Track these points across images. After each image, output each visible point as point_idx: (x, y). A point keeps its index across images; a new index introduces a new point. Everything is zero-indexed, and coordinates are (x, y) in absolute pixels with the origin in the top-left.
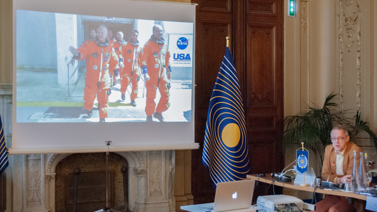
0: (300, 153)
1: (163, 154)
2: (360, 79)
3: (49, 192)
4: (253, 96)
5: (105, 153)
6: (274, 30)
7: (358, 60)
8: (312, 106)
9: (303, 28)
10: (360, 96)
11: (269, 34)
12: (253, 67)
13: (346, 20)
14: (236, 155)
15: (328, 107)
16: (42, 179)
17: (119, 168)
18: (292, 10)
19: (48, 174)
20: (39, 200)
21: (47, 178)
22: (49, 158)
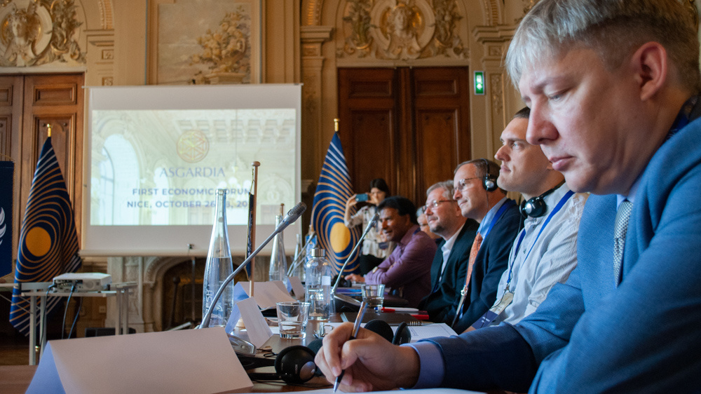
6: (456, 114)
16: (140, 287)
18: (479, 87)
19: (146, 281)
20: (137, 310)
21: (144, 287)
22: (149, 263)
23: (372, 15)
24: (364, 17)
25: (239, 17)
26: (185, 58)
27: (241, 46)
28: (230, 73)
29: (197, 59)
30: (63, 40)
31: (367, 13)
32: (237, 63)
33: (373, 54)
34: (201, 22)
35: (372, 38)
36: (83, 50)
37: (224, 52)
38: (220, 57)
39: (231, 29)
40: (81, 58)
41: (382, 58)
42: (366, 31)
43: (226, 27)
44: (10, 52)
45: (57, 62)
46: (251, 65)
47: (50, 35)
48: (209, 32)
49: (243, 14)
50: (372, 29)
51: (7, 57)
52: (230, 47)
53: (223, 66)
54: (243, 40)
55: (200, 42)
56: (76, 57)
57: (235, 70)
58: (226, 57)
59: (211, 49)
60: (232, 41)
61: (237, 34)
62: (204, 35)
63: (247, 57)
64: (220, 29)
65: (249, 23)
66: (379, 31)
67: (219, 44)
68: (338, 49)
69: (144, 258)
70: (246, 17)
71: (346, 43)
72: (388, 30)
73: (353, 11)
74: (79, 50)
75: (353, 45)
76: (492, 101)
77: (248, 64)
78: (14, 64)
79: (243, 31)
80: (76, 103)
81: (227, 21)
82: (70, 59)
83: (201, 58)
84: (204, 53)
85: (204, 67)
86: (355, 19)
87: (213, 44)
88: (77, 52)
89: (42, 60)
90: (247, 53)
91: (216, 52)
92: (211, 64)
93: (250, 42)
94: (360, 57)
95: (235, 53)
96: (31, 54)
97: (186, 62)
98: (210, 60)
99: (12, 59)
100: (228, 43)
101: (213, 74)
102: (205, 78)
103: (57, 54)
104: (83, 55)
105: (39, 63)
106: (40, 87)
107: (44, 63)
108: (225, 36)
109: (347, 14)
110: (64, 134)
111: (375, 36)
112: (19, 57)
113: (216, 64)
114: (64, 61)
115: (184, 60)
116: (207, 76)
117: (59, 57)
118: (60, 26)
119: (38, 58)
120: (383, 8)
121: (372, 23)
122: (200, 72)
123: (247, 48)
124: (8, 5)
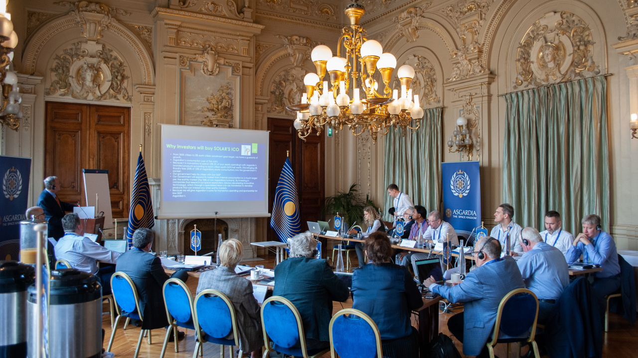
0: (336, 218)
1: (249, 220)
2: (370, 175)
3: (181, 243)
4: (305, 185)
5: (214, 219)
6: (319, 145)
7: (368, 164)
8: (342, 191)
9: (337, 144)
10: (370, 185)
11: (316, 147)
12: (306, 167)
13: (362, 140)
14: (292, 220)
15: (352, 192)
16: (177, 234)
17: (223, 228)
18: (330, 133)
19: (180, 231)
20: (175, 247)
21: (179, 233)
22: (181, 222)
23: (285, 92)
24: (282, 93)
25: (228, 88)
26: (199, 108)
27: (229, 104)
28: (223, 119)
29: (206, 109)
30: (118, 86)
31: (282, 91)
32: (227, 113)
33: (284, 112)
34: (208, 88)
35: (284, 104)
36: (130, 94)
37: (220, 107)
38: (218, 110)
39: (224, 94)
40: (129, 99)
41: (288, 115)
42: (281, 100)
43: (221, 93)
44: (84, 90)
45: (113, 100)
46: (234, 115)
47: (110, 83)
48: (212, 95)
49: (230, 87)
50: (284, 99)
51: (81, 94)
52: (223, 104)
53: (219, 115)
54: (230, 101)
55: (208, 100)
56: (126, 98)
57: (226, 117)
58: (221, 109)
59: (213, 104)
60: (224, 101)
61: (226, 97)
62: (209, 96)
63: (232, 110)
64: (218, 94)
65: (233, 92)
66: (287, 100)
67: (217, 102)
68: (268, 108)
69: (179, 220)
70: (231, 89)
71: (272, 105)
72: (291, 100)
73: (275, 88)
74: (128, 94)
75: (275, 106)
76: (335, 140)
77: (232, 114)
78: (85, 98)
79: (230, 96)
80: (124, 126)
81: (221, 89)
82: (122, 98)
83: (208, 109)
84: (210, 106)
85: (210, 114)
86: (277, 93)
87: (214, 102)
88: (127, 95)
89: (104, 97)
90: (232, 108)
91: (216, 106)
92: (214, 113)
93: (233, 103)
94: (277, 113)
95: (225, 107)
96: (98, 93)
97: (200, 110)
98: (213, 110)
99: (85, 95)
100: (222, 102)
101: (214, 119)
102: (210, 120)
103: (114, 95)
104: (130, 97)
105: (102, 99)
106: (101, 114)
107: (105, 99)
108: (220, 98)
109: (272, 90)
110: (116, 143)
111: (285, 103)
112: (90, 94)
113: (216, 113)
114: (118, 99)
115: (199, 109)
116: (211, 119)
117: (115, 97)
118: (117, 78)
119: (102, 96)
120: (290, 89)
121: (284, 96)
122: (208, 117)
123: (232, 105)
124: (82, 60)
